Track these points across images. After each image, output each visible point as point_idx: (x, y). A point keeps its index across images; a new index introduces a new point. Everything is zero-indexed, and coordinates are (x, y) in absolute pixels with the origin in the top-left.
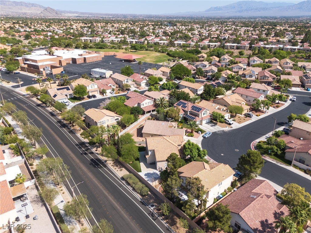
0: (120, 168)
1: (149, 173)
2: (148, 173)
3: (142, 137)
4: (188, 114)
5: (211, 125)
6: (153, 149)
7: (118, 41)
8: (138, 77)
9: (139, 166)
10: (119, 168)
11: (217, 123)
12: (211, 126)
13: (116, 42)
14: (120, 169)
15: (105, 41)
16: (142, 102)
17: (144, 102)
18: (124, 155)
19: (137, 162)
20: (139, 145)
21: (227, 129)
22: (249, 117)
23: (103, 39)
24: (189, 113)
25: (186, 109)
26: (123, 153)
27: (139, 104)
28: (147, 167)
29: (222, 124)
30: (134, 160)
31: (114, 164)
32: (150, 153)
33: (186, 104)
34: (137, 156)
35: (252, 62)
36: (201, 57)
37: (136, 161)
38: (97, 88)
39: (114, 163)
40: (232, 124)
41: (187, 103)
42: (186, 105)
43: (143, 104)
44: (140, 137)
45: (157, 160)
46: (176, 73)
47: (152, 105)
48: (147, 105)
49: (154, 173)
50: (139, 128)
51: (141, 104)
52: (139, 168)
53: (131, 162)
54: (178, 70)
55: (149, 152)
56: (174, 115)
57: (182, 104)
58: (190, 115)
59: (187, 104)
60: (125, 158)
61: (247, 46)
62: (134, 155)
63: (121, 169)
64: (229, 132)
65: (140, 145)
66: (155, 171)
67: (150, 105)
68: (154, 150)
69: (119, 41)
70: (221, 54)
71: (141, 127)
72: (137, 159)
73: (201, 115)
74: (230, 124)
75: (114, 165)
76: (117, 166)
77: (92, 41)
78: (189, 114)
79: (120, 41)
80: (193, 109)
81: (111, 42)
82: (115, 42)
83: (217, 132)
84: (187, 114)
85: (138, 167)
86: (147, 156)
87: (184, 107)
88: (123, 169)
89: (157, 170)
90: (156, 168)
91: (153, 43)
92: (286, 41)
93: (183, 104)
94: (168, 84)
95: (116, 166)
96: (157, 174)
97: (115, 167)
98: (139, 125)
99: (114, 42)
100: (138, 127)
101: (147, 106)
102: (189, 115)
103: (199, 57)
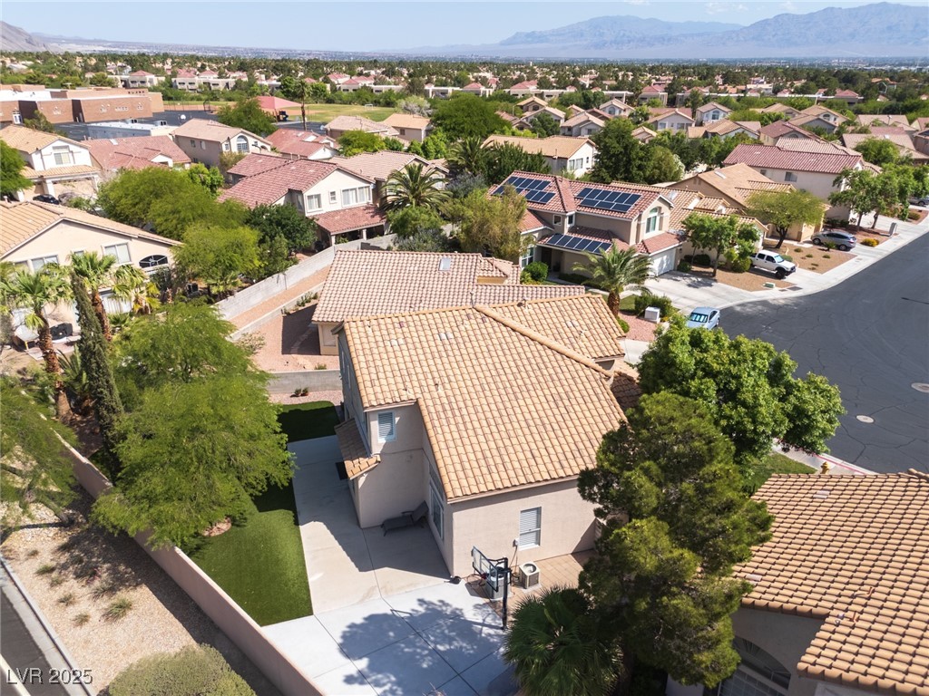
0: (111, 590)
1: (385, 616)
2: (372, 619)
3: (319, 353)
4: (566, 233)
5: (688, 281)
6: (409, 395)
7: (227, 84)
8: (295, 140)
9: (289, 552)
10: (97, 594)
11: (714, 274)
12: (689, 285)
13: (221, 87)
14: (105, 603)
15: (180, 87)
16: (310, 184)
17: (322, 188)
18: (141, 467)
19: (277, 519)
20: (296, 395)
21: (775, 294)
22: (838, 248)
23: (173, 79)
24: (567, 226)
25: (552, 206)
26: (132, 451)
27: (293, 194)
28: (364, 561)
29: (738, 275)
30: (250, 507)
31: (64, 558)
32: (378, 438)
33: (547, 183)
34: (271, 470)
35: (711, 116)
36: (531, 108)
37: (264, 515)
38: (89, 164)
39: (64, 548)
40: (793, 269)
41: (549, 179)
42: (547, 190)
43: (318, 196)
44: (301, 352)
45: (455, 486)
46: (454, 129)
47: (367, 208)
48: (338, 205)
49: (434, 615)
50: (298, 312)
51: (306, 194)
52: (292, 574)
53: (225, 526)
54: (460, 117)
55: (375, 426)
56: (497, 230)
57: (524, 186)
58: (574, 236)
59: (553, 184)
60: (151, 499)
61: (663, 96)
62: (243, 459)
63: (124, 595)
64: (796, 305)
65: (305, 393)
66: (433, 589)
67: (353, 204)
68: (414, 411)
69: (231, 85)
70: (595, 98)
71: (307, 305)
72: (276, 497)
73: (638, 226)
74: (781, 273)
75: (64, 567)
76: (86, 573)
77: (132, 85)
78: (571, 230)
79: (235, 87)
80: (586, 204)
81: (200, 87)
82: (217, 88)
83: (738, 309)
84: (559, 235)
85: (277, 562)
86: (356, 468)
87: (537, 198)
88: (143, 598)
89: (456, 580)
90: (439, 565)
91: (351, 91)
92: (766, 89)
93: (532, 187)
94: (430, 143)
95: (78, 576)
96: (457, 616)
97: (72, 585)
98: (298, 298)
99: (213, 88)
100: (291, 306)
101: (337, 212)
102: (567, 238)
103: (522, 107)
